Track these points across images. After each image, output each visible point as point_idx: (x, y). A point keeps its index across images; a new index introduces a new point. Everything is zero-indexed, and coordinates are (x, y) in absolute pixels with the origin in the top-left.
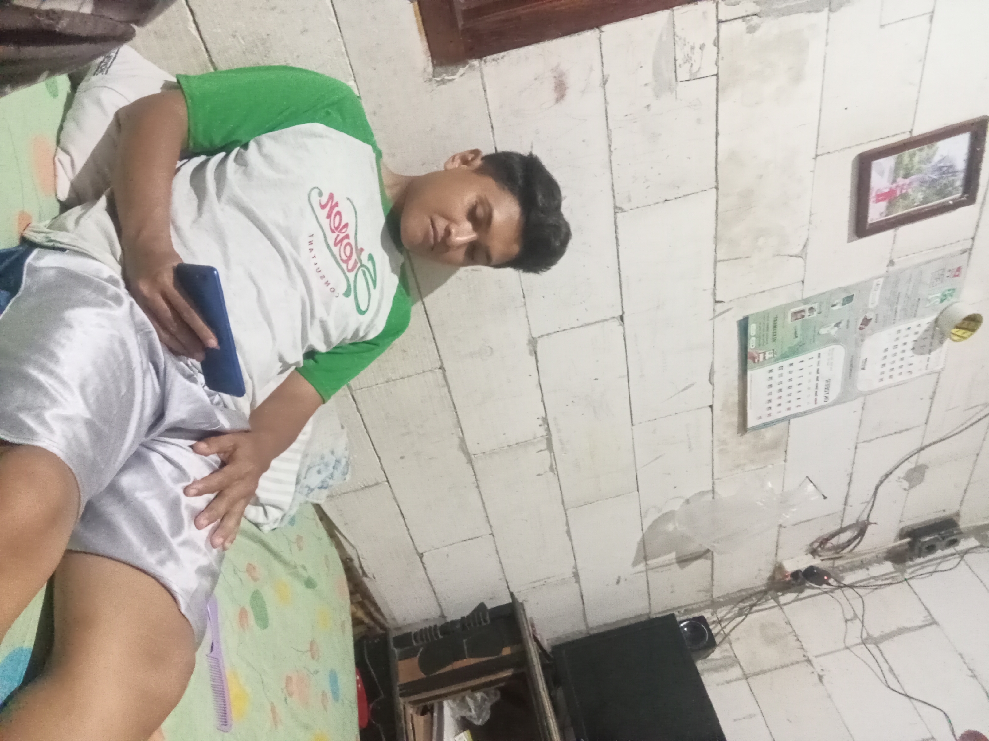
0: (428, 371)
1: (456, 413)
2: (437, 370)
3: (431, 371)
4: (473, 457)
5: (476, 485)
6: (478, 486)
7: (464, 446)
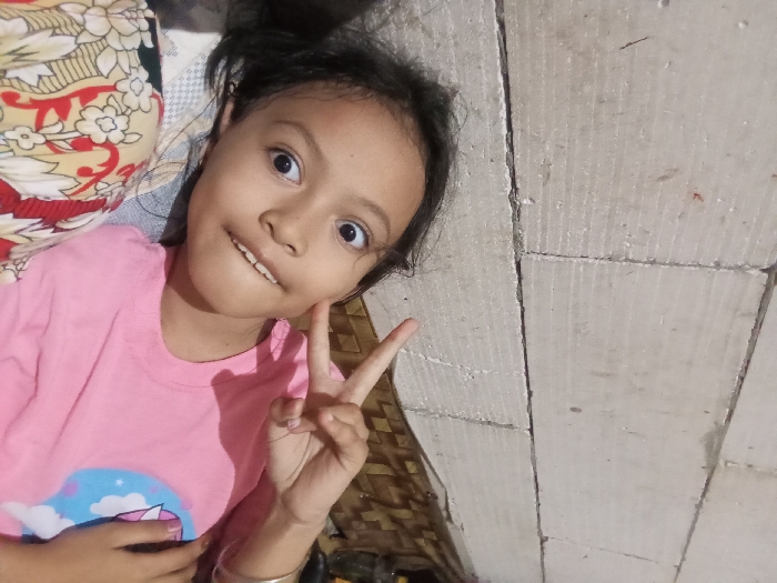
0: (730, 268)
1: (742, 379)
2: (755, 272)
3: (739, 268)
4: (721, 463)
5: (698, 502)
6: (699, 506)
7: (716, 441)
